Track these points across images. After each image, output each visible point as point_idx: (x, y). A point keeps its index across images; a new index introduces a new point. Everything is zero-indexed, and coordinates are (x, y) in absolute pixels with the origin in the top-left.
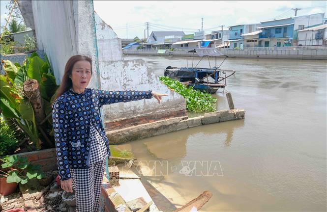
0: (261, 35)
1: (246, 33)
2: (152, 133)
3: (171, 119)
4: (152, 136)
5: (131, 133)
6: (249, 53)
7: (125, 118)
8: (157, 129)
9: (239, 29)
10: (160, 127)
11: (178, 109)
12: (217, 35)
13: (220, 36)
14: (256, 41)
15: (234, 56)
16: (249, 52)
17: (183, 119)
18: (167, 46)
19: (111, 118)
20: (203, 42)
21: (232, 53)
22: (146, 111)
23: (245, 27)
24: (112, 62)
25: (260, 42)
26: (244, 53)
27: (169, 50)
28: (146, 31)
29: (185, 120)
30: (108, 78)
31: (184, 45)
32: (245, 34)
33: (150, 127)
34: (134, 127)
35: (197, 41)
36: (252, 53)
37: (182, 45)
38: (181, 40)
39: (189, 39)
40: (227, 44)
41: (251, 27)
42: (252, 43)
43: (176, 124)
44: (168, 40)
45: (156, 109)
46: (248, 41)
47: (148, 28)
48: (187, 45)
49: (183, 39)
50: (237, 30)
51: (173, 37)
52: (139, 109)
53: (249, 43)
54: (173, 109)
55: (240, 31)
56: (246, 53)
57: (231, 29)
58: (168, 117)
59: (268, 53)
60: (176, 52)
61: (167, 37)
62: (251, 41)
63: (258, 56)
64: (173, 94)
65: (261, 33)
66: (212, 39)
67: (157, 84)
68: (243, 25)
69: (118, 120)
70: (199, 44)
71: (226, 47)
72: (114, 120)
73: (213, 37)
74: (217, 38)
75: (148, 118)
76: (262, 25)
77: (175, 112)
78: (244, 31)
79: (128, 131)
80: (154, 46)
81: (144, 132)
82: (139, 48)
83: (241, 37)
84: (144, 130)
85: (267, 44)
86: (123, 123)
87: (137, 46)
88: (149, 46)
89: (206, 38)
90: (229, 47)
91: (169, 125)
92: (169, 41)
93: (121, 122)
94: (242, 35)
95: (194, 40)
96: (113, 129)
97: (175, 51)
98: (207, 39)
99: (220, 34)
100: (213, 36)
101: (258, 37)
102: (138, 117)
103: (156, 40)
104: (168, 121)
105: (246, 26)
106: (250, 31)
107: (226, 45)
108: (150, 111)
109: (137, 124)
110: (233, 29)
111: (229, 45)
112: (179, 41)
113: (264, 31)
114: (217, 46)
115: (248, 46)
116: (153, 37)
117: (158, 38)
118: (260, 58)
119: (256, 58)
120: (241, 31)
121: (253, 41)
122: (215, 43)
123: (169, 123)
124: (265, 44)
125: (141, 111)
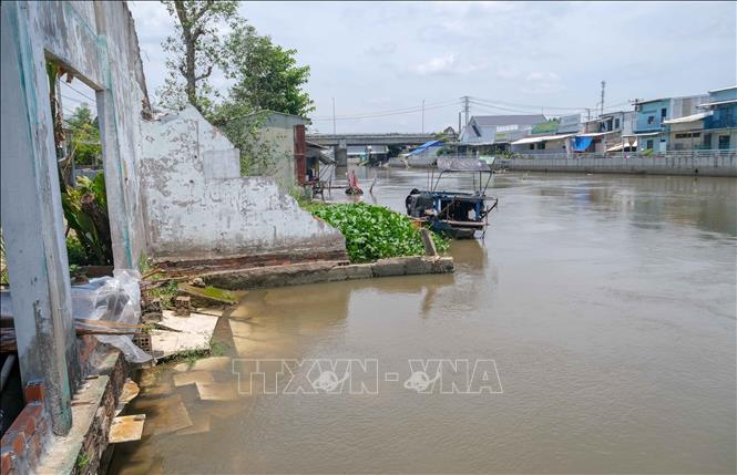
0: (708, 122)
1: (675, 117)
2: (285, 280)
3: (319, 262)
4: (286, 285)
5: (253, 276)
6: (677, 163)
7: (245, 255)
8: (293, 275)
9: (659, 108)
10: (300, 272)
11: (332, 249)
12: (610, 122)
13: (617, 126)
14: (697, 135)
15: (642, 169)
16: (677, 160)
17: (340, 264)
18: (500, 148)
19: (223, 254)
20: (577, 138)
21: (638, 163)
22: (277, 249)
23: (672, 103)
24: (225, 180)
25: (708, 138)
26: (664, 164)
27: (503, 158)
28: (463, 114)
29: (342, 266)
30: (220, 200)
31: (536, 146)
32: (671, 120)
33: (281, 271)
34: (258, 268)
35: (563, 136)
36: (683, 163)
37: (532, 146)
38: (530, 134)
39: (547, 132)
40: (631, 143)
41: (687, 104)
42: (687, 141)
43: (327, 270)
44: (503, 134)
45: (294, 247)
46: (678, 136)
47: (467, 108)
48: (542, 145)
49: (534, 134)
50: (655, 111)
51: (515, 127)
52: (266, 245)
53: (680, 141)
54: (323, 249)
55: (659, 113)
56: (670, 164)
57: (641, 109)
58: (316, 259)
59: (720, 164)
60: (517, 162)
61: (500, 129)
62: (685, 136)
63: (697, 171)
64: (322, 227)
65: (711, 117)
66: (600, 131)
67: (295, 211)
68: (668, 100)
69: (235, 256)
70: (567, 144)
71: (627, 149)
72: (229, 257)
73: (601, 127)
74: (610, 129)
75: (281, 258)
76: (713, 99)
77: (325, 253)
78: (670, 112)
79: (248, 273)
80: (474, 149)
81: (273, 277)
82: (440, 153)
83: (662, 126)
84: (273, 274)
85: (725, 142)
86: (242, 261)
87: (438, 149)
88: (463, 149)
89: (584, 129)
90: (634, 149)
91: (313, 272)
92: (505, 137)
93: (238, 260)
94: (665, 122)
95: (557, 134)
96: (226, 268)
97: (514, 158)
98: (587, 132)
99: (618, 120)
100: (602, 125)
101: (702, 126)
102: (266, 256)
103: (479, 135)
104: (312, 265)
105: (676, 100)
106: (686, 113)
107: (627, 145)
108: (283, 248)
109: (263, 265)
110: (646, 108)
111: (635, 144)
112: (527, 137)
113: (718, 112)
114: (608, 147)
115: (678, 147)
116: (474, 127)
117: (483, 131)
118: (702, 176)
119: (691, 175)
120: (664, 112)
121: (690, 135)
122: (604, 141)
123: (313, 268)
124: (721, 141)
125: (270, 247)
